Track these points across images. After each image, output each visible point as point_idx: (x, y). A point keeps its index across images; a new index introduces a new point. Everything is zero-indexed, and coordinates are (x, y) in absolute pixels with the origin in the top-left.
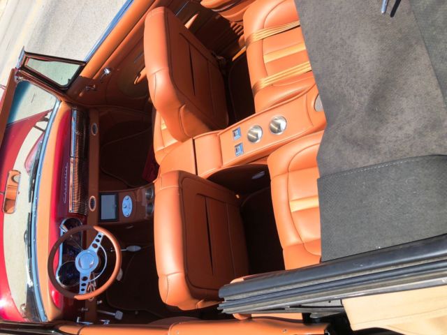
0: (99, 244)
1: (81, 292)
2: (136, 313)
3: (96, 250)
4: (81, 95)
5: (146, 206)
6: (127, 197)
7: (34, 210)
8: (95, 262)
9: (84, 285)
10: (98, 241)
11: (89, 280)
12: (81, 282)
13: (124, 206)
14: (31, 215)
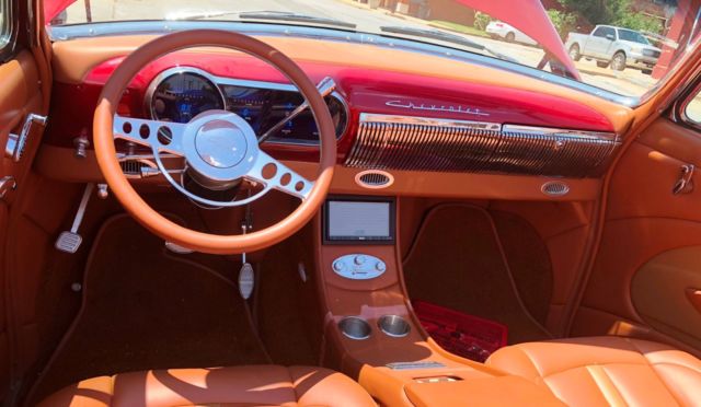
0: (273, 183)
1: (120, 121)
2: (76, 287)
3: (255, 174)
4: (656, 155)
5: (363, 317)
6: (382, 266)
7: (362, 36)
8: (216, 169)
9: (145, 132)
10: (286, 179)
11: (157, 147)
12: (155, 126)
13: (360, 258)
14: (351, 29)
